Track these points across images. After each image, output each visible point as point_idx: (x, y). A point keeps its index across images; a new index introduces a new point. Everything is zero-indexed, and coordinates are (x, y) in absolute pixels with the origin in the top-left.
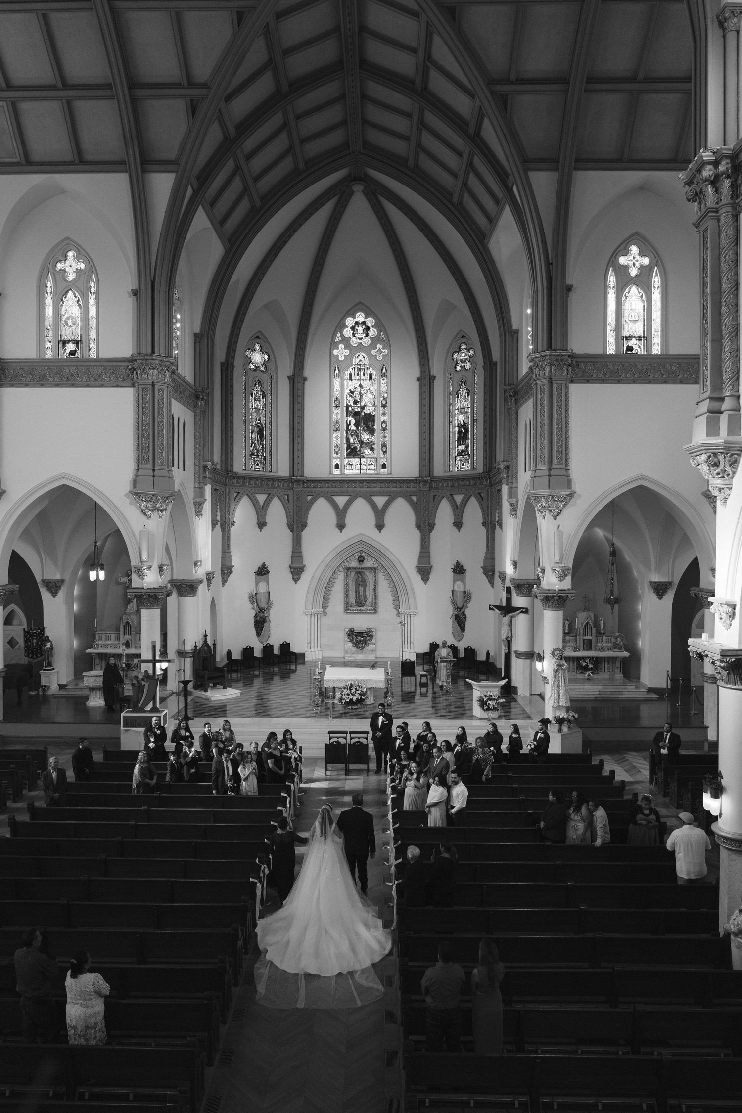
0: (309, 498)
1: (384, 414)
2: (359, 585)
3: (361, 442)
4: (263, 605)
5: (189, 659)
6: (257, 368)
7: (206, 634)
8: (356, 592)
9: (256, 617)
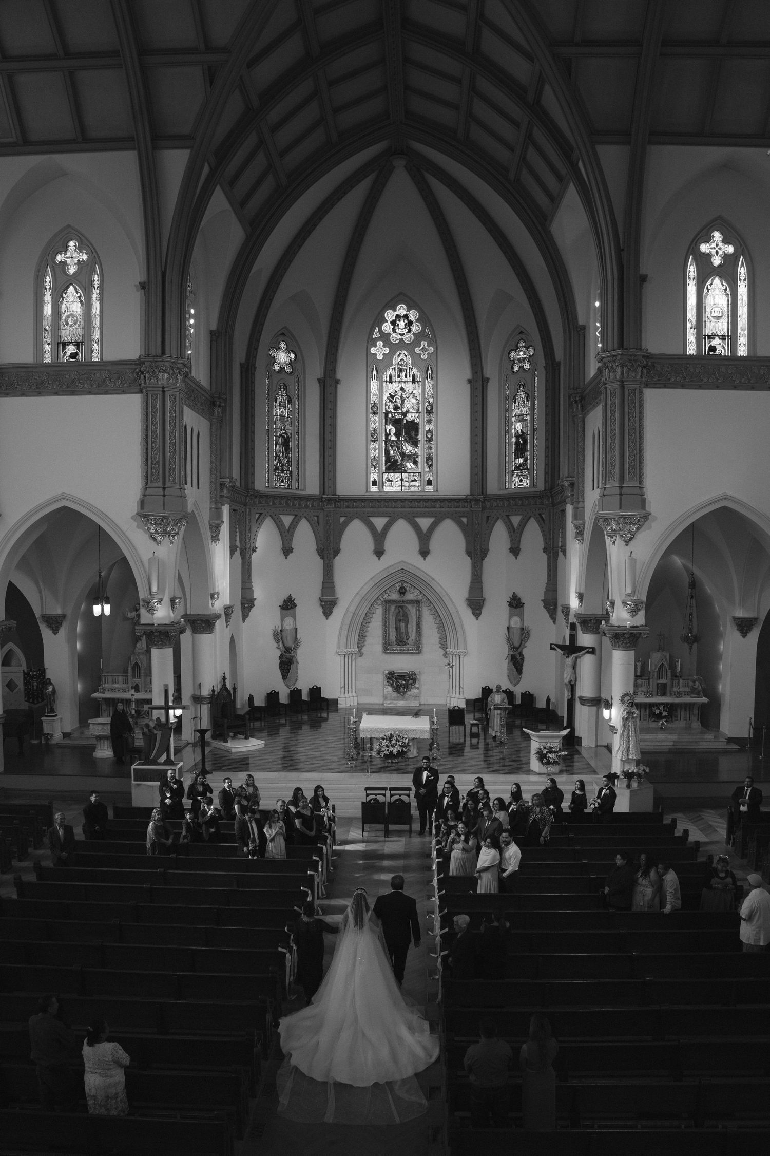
0: (342, 519)
1: (429, 421)
2: (400, 621)
3: (403, 455)
4: (290, 643)
5: (206, 705)
6: (282, 369)
7: (224, 677)
8: (396, 629)
9: (281, 657)
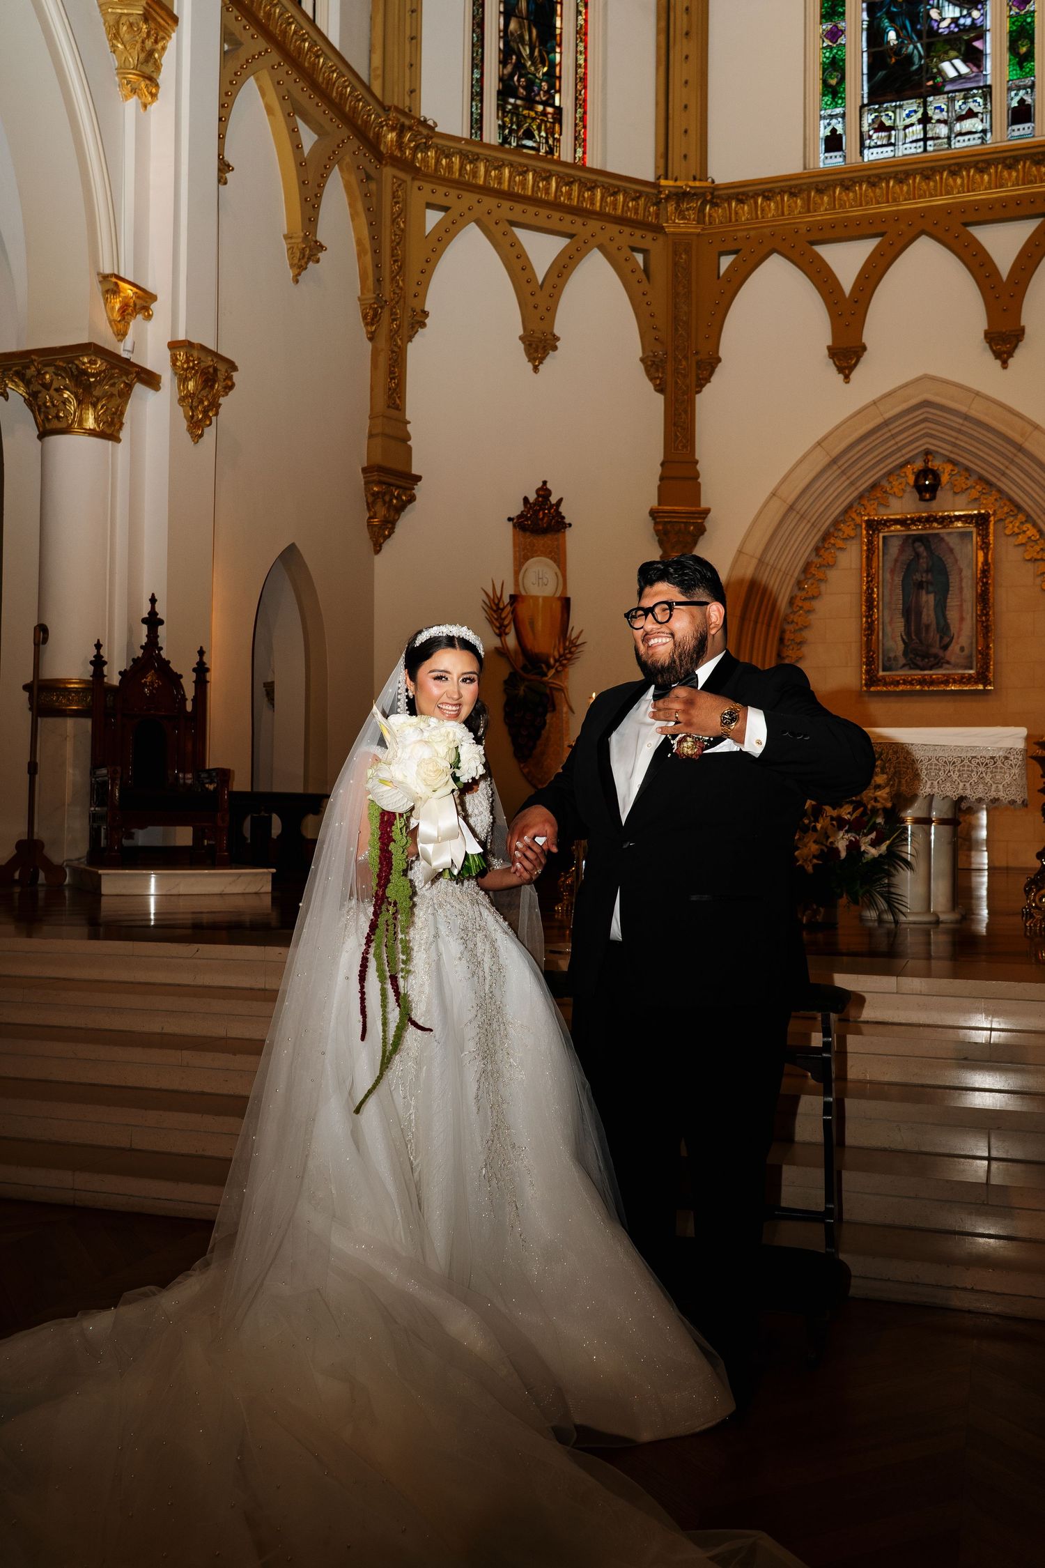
0: (726, 262)
2: (920, 585)
4: (543, 643)
5: (70, 723)
7: (153, 613)
8: (906, 613)
